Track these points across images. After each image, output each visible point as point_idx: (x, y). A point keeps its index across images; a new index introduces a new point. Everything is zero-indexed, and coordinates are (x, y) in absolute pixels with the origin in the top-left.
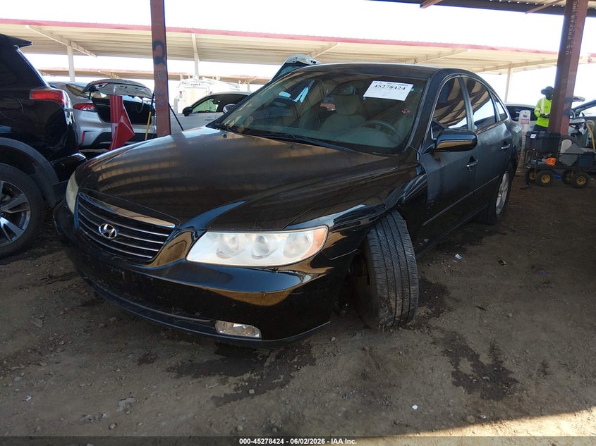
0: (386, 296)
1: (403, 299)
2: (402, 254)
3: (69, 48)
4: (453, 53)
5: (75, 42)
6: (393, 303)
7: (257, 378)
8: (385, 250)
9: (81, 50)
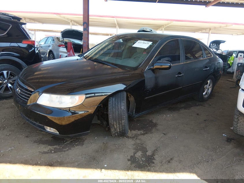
0: (112, 123)
1: (119, 125)
2: (120, 108)
3: (71, 23)
4: (226, 26)
5: (73, 21)
6: (115, 126)
7: (59, 148)
8: (114, 105)
9: (75, 24)
